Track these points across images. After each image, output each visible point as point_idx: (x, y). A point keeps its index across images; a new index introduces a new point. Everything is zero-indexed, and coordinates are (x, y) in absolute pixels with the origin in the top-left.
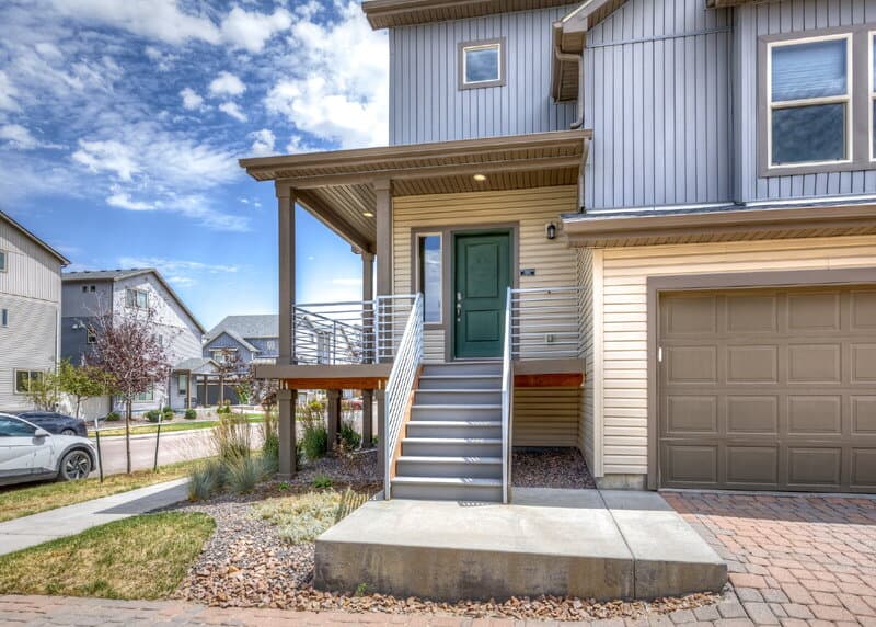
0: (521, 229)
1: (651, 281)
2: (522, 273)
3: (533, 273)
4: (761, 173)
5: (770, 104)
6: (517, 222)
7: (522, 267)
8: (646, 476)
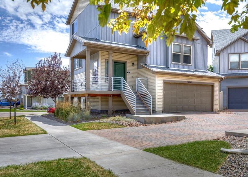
0: (128, 63)
1: (164, 80)
2: (128, 73)
3: (129, 73)
4: (171, 63)
5: (173, 52)
6: (127, 61)
7: (128, 71)
8: (162, 111)
